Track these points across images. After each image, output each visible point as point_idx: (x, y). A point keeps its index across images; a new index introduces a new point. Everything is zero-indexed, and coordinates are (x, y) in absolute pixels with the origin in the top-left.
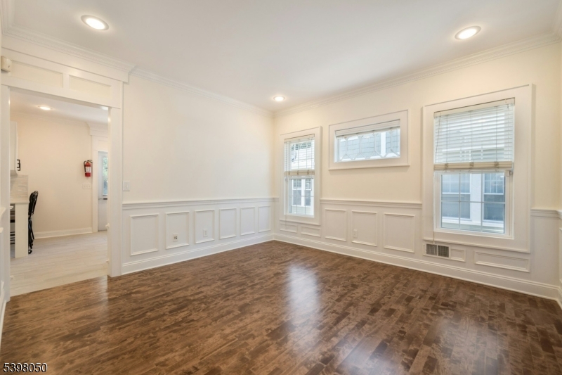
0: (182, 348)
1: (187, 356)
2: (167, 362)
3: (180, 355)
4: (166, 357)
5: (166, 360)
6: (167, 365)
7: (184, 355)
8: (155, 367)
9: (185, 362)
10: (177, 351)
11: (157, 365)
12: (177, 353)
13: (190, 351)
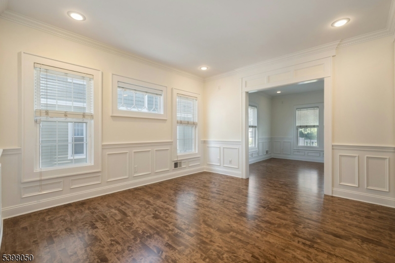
0: (288, 252)
1: (293, 248)
2: (305, 256)
3: (295, 252)
4: (302, 258)
5: (304, 257)
6: (307, 255)
7: (293, 250)
8: (314, 261)
9: (298, 248)
10: (293, 255)
11: (312, 261)
12: (294, 253)
13: (288, 248)
